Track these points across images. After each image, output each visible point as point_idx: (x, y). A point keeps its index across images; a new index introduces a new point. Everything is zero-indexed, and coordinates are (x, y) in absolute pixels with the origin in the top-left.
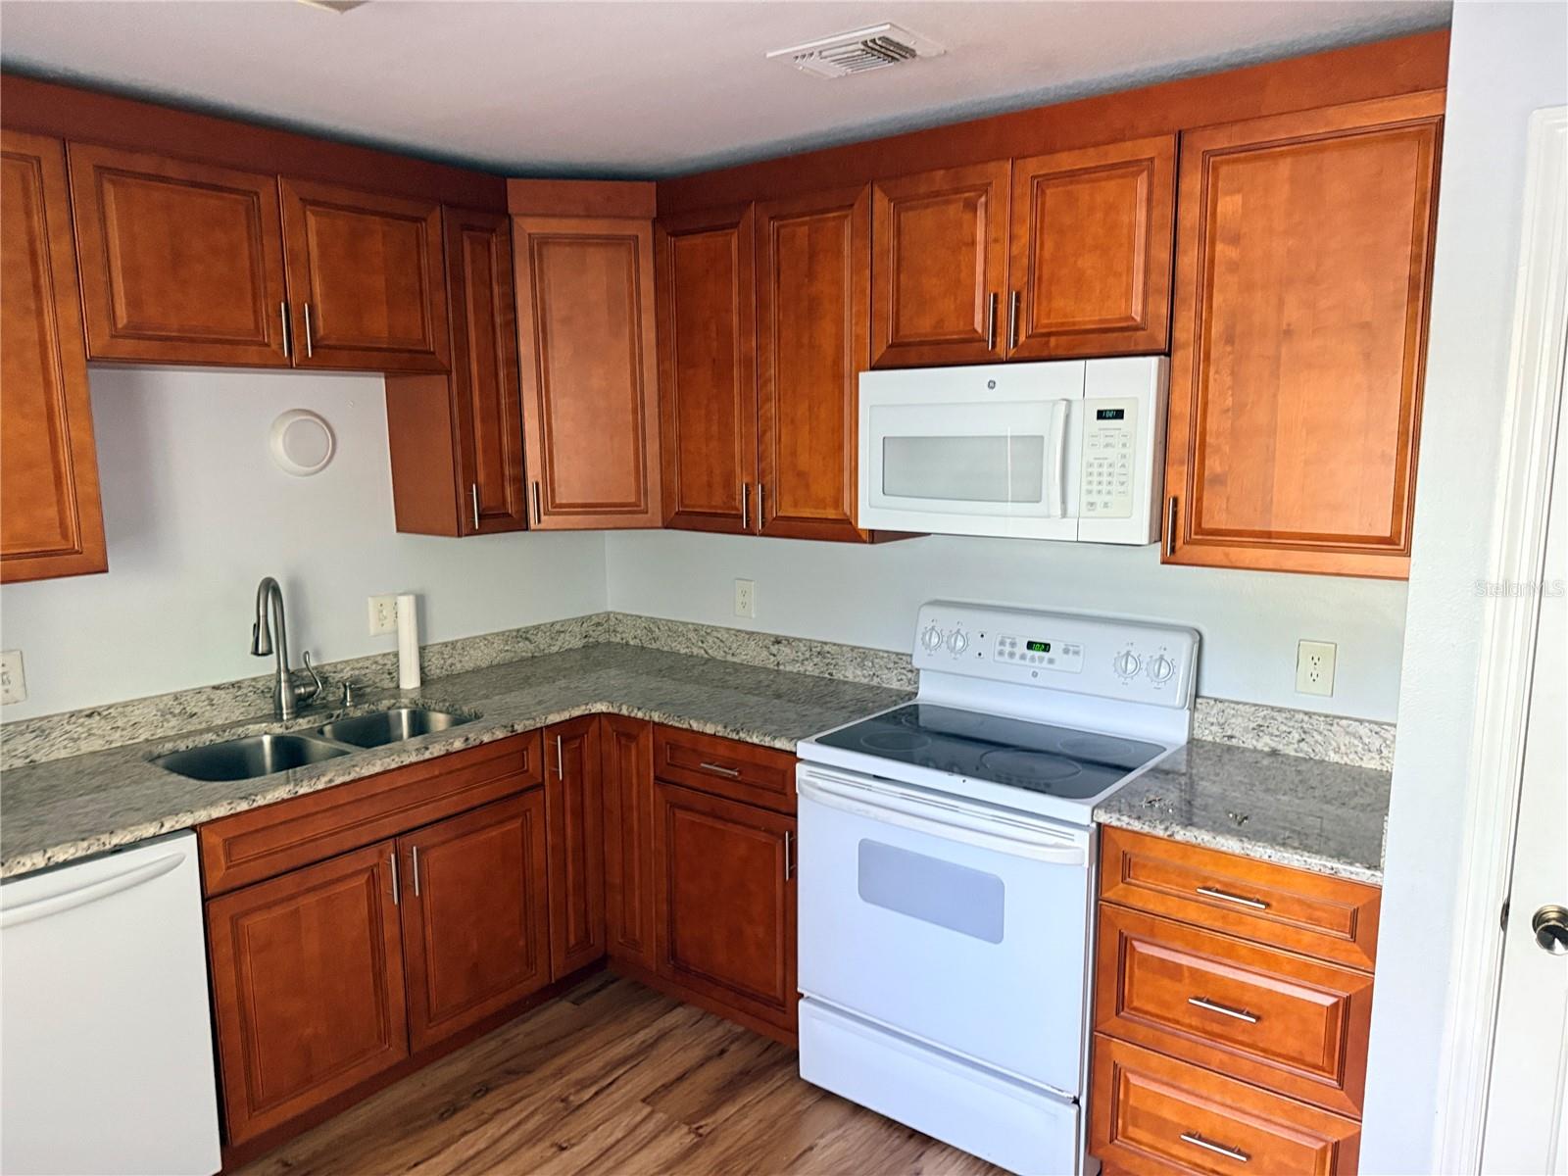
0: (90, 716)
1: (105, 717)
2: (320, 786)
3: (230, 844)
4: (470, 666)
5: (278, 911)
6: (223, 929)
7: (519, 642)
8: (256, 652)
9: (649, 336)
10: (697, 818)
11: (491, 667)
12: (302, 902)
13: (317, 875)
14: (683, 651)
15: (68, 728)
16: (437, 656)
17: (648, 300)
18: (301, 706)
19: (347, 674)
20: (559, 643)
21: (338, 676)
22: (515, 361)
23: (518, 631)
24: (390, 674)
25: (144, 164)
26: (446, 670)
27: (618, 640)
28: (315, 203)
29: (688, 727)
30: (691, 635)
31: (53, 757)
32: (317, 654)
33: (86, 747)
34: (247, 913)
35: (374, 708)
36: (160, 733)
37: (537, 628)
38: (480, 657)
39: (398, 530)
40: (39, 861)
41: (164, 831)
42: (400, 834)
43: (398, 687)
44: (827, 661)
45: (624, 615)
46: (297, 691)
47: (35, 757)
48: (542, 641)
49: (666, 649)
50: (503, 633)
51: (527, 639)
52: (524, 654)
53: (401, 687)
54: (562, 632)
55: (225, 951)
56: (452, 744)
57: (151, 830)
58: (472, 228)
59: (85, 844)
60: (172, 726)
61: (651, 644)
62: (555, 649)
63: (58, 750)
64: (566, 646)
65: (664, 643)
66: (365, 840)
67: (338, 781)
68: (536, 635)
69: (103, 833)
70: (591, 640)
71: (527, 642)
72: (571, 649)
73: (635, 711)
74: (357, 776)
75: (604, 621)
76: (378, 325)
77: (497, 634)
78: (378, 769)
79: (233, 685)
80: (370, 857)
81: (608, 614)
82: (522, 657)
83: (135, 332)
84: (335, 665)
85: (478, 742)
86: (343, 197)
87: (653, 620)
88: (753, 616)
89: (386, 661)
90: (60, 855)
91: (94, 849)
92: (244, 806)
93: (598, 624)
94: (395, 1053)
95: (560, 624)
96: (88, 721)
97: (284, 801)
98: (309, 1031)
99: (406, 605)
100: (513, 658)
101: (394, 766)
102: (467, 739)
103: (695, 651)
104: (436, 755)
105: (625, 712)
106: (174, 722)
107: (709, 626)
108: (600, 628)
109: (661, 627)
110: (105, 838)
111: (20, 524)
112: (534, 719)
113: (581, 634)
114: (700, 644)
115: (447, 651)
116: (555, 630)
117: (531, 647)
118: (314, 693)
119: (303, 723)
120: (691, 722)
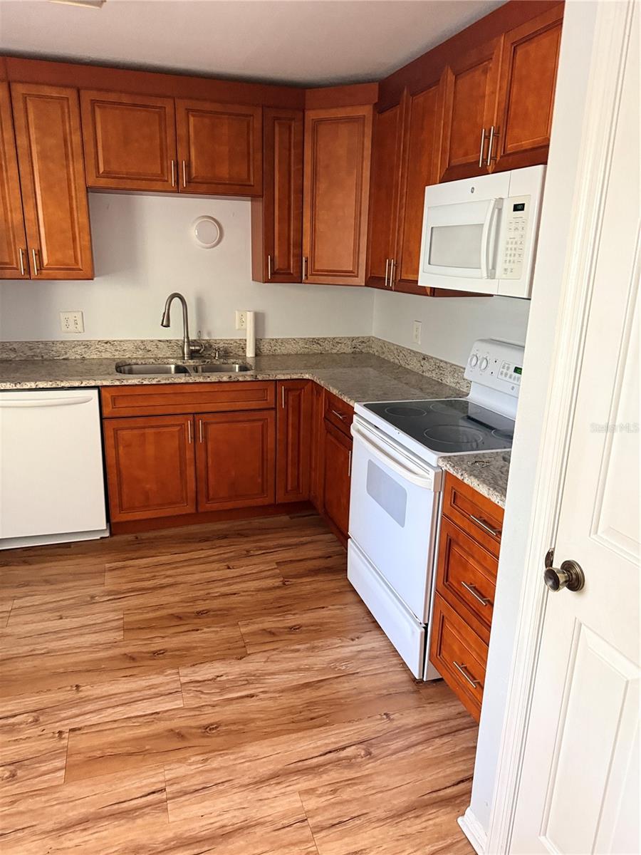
0: (106, 343)
1: (112, 345)
2: (154, 382)
3: (114, 399)
4: (285, 352)
5: (136, 432)
6: (109, 433)
7: (313, 345)
8: (162, 325)
9: (367, 174)
10: (332, 438)
11: (297, 354)
12: (147, 431)
13: (154, 422)
14: (392, 361)
15: (97, 346)
17: (368, 153)
18: (193, 354)
19: (221, 345)
20: (338, 349)
21: (217, 346)
22: (301, 191)
23: (314, 339)
24: (242, 348)
25: (113, 97)
27: (371, 352)
28: (193, 110)
29: (330, 391)
30: (395, 351)
31: (92, 357)
32: (209, 334)
33: (104, 355)
34: (122, 429)
36: (135, 356)
37: (325, 339)
38: (290, 348)
39: (253, 280)
40: (33, 385)
41: (83, 385)
42: (196, 413)
44: (441, 372)
45: (376, 338)
46: (191, 348)
47: (84, 356)
48: (327, 346)
49: (386, 358)
50: (305, 339)
51: (318, 343)
52: (316, 351)
53: (247, 356)
54: (340, 343)
55: (110, 442)
56: (222, 378)
57: (77, 384)
58: (278, 119)
59: (51, 383)
60: (140, 354)
61: (382, 355)
62: (335, 351)
63: (94, 355)
64: (342, 351)
65: (386, 355)
66: (178, 412)
67: (163, 382)
68: (324, 342)
69: (58, 380)
70: (357, 350)
71: (318, 345)
72: (345, 353)
74: (172, 382)
75: (366, 341)
76: (224, 171)
77: (302, 339)
78: (182, 381)
79: (167, 341)
80: (180, 420)
81: (369, 339)
83: (107, 174)
84: (216, 340)
85: (236, 380)
86: (207, 106)
87: (384, 342)
88: (419, 343)
89: (240, 343)
90: (41, 385)
91: (54, 386)
92: (117, 383)
93: (363, 342)
94: (189, 509)
96: (106, 345)
97: (136, 385)
98: (148, 486)
99: (249, 317)
100: (309, 352)
101: (191, 381)
102: (231, 377)
103: (396, 361)
104: (213, 381)
105: (315, 380)
106: (141, 352)
107: (402, 347)
108: (363, 344)
109: (385, 346)
110: (58, 382)
111: (59, 256)
112: (269, 375)
113: (351, 345)
114: (397, 357)
115: (273, 343)
116: (336, 342)
117: (321, 348)
118: (200, 350)
119: (191, 362)
120: (330, 388)
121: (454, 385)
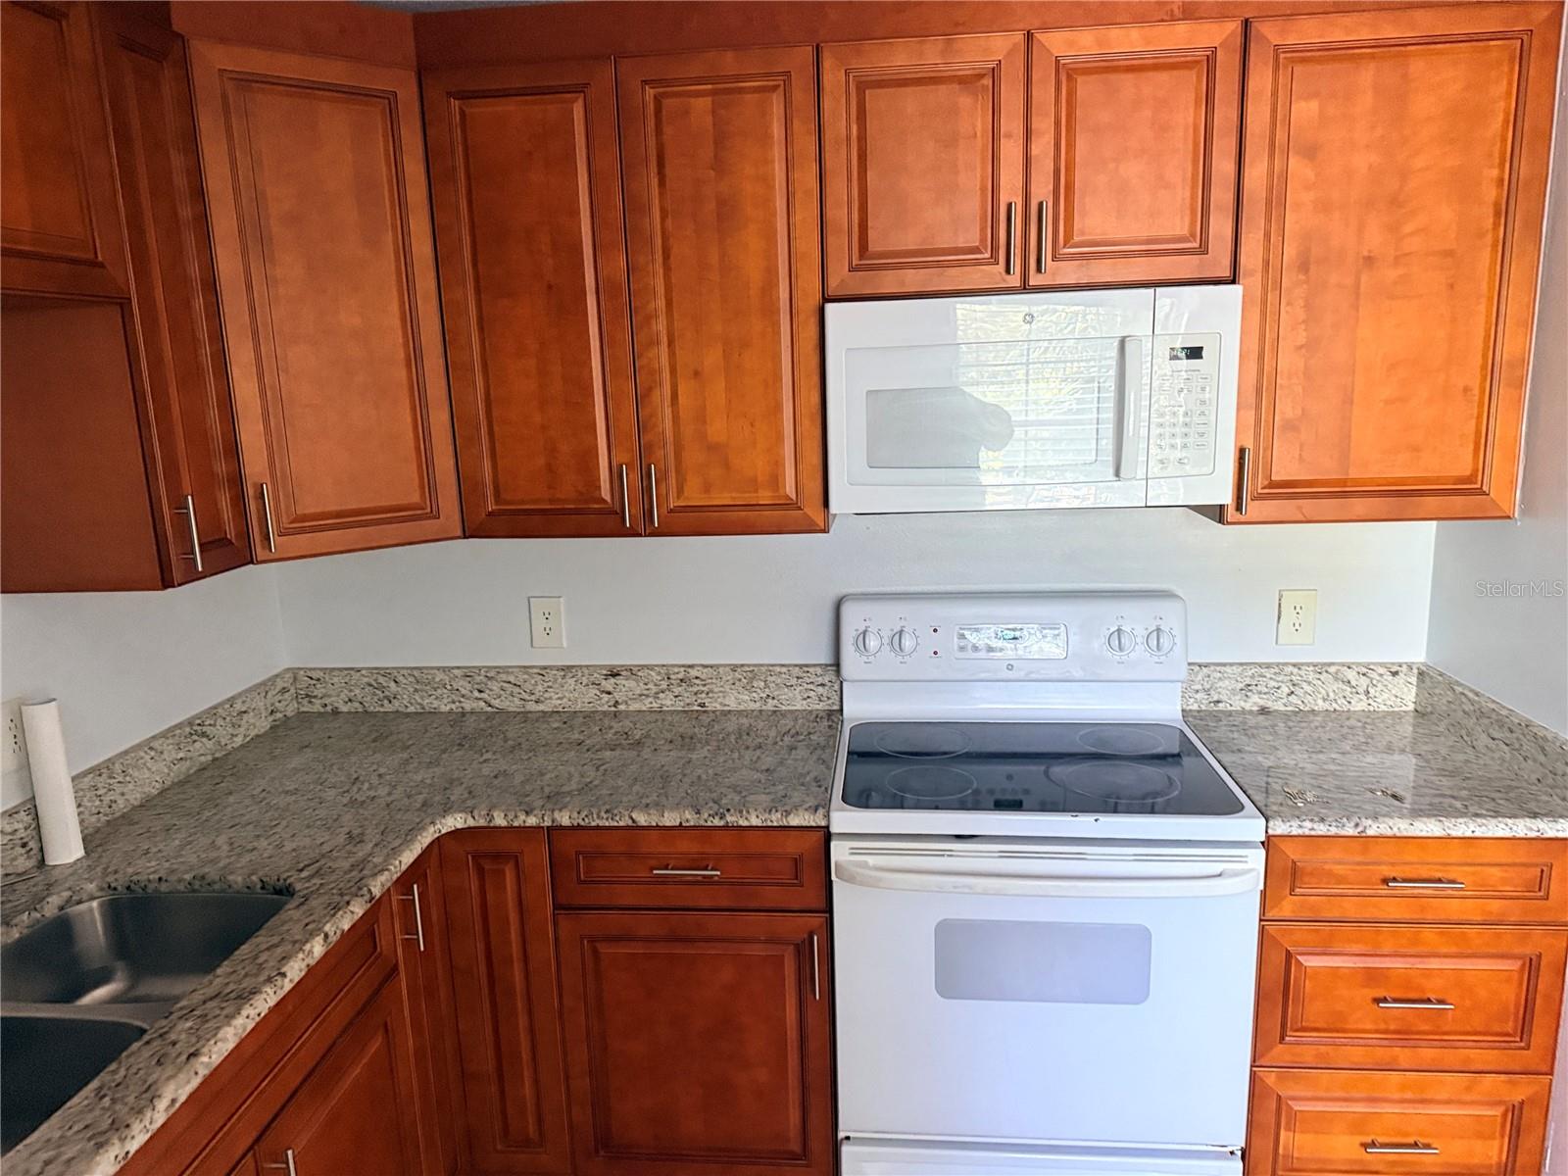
4: (135, 797)
7: (195, 741)
9: (422, 248)
10: (639, 949)
11: (163, 791)
14: (445, 709)
16: (88, 795)
17: (417, 193)
20: (243, 731)
23: (191, 721)
24: (24, 845)
26: (106, 815)
27: (317, 707)
29: (630, 823)
30: (464, 686)
35: (38, 915)
37: (214, 711)
38: (148, 780)
43: (42, 862)
44: (695, 689)
45: (324, 670)
48: (221, 731)
49: (411, 709)
50: (171, 731)
52: (203, 759)
53: (51, 861)
54: (245, 712)
61: (382, 705)
62: (239, 741)
64: (253, 733)
65: (407, 701)
68: (214, 725)
70: (279, 716)
71: (204, 740)
72: (257, 736)
73: (522, 817)
75: (303, 682)
77: (164, 735)
81: (294, 673)
82: (201, 764)
87: (386, 672)
88: (565, 645)
89: (16, 826)
93: (284, 690)
95: (239, 701)
100: (189, 769)
102: (325, 936)
103: (468, 706)
105: (500, 821)
107: (490, 668)
108: (287, 695)
109: (400, 678)
113: (266, 709)
114: (476, 694)
115: (103, 780)
116: (230, 709)
117: (209, 744)
120: (634, 816)
121: (757, 706)
